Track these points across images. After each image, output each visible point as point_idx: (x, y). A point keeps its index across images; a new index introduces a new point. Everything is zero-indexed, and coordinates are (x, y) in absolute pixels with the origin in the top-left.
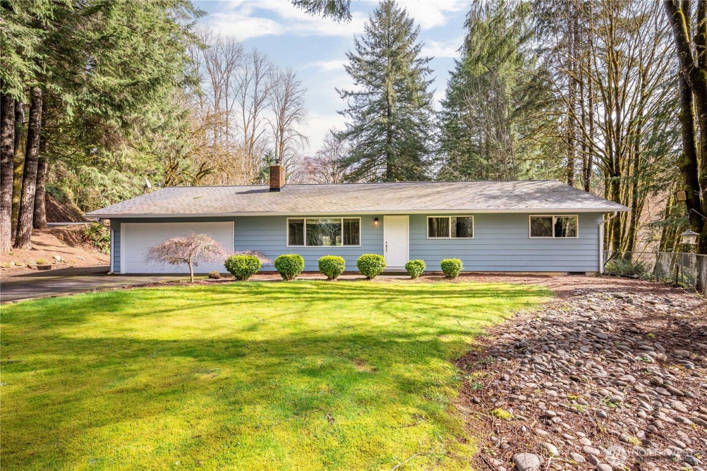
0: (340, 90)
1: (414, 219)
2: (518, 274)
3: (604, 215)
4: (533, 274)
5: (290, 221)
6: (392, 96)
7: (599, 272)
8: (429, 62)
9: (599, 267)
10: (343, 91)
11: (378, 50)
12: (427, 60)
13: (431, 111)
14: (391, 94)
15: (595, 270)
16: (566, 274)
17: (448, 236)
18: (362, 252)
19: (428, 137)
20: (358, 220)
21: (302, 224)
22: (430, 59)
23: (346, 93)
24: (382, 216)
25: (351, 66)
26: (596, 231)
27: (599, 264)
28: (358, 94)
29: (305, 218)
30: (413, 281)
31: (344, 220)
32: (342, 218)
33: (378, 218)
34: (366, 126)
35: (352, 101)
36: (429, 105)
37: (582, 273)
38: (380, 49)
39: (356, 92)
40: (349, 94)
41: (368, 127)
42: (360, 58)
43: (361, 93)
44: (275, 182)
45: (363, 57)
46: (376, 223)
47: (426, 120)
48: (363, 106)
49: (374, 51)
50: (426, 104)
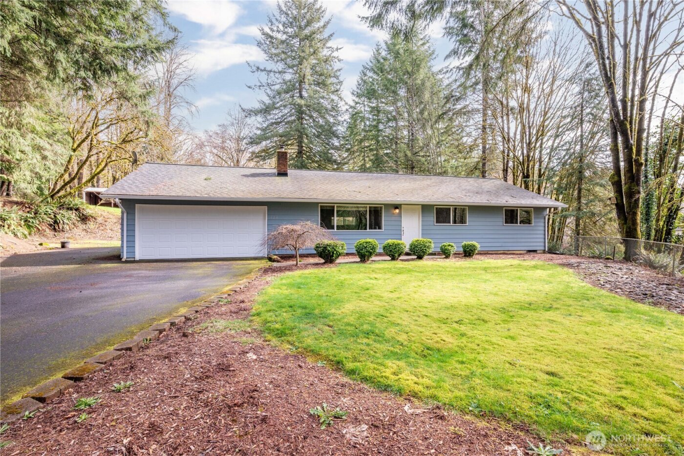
0: (252, 64)
1: (426, 208)
2: (494, 252)
3: (548, 209)
4: (506, 252)
5: (321, 206)
6: (309, 80)
7: (545, 250)
8: (339, 51)
9: (545, 246)
10: (254, 66)
11: (290, 30)
12: (337, 49)
13: (340, 98)
14: (308, 77)
15: (542, 248)
16: (525, 252)
17: (450, 223)
19: (339, 123)
20: (381, 208)
21: (333, 210)
22: (340, 49)
23: (258, 68)
24: (401, 205)
25: (263, 42)
26: (543, 221)
27: (545, 244)
28: (271, 71)
29: (336, 205)
30: (447, 260)
32: (368, 206)
33: (397, 206)
34: (278, 105)
35: (263, 77)
36: (339, 93)
37: (535, 251)
38: (292, 30)
39: (268, 69)
40: (261, 70)
41: (281, 106)
42: (272, 35)
43: (273, 70)
44: (283, 167)
45: (274, 34)
46: (397, 211)
47: (336, 106)
48: (274, 83)
49: (286, 30)
50: (337, 91)
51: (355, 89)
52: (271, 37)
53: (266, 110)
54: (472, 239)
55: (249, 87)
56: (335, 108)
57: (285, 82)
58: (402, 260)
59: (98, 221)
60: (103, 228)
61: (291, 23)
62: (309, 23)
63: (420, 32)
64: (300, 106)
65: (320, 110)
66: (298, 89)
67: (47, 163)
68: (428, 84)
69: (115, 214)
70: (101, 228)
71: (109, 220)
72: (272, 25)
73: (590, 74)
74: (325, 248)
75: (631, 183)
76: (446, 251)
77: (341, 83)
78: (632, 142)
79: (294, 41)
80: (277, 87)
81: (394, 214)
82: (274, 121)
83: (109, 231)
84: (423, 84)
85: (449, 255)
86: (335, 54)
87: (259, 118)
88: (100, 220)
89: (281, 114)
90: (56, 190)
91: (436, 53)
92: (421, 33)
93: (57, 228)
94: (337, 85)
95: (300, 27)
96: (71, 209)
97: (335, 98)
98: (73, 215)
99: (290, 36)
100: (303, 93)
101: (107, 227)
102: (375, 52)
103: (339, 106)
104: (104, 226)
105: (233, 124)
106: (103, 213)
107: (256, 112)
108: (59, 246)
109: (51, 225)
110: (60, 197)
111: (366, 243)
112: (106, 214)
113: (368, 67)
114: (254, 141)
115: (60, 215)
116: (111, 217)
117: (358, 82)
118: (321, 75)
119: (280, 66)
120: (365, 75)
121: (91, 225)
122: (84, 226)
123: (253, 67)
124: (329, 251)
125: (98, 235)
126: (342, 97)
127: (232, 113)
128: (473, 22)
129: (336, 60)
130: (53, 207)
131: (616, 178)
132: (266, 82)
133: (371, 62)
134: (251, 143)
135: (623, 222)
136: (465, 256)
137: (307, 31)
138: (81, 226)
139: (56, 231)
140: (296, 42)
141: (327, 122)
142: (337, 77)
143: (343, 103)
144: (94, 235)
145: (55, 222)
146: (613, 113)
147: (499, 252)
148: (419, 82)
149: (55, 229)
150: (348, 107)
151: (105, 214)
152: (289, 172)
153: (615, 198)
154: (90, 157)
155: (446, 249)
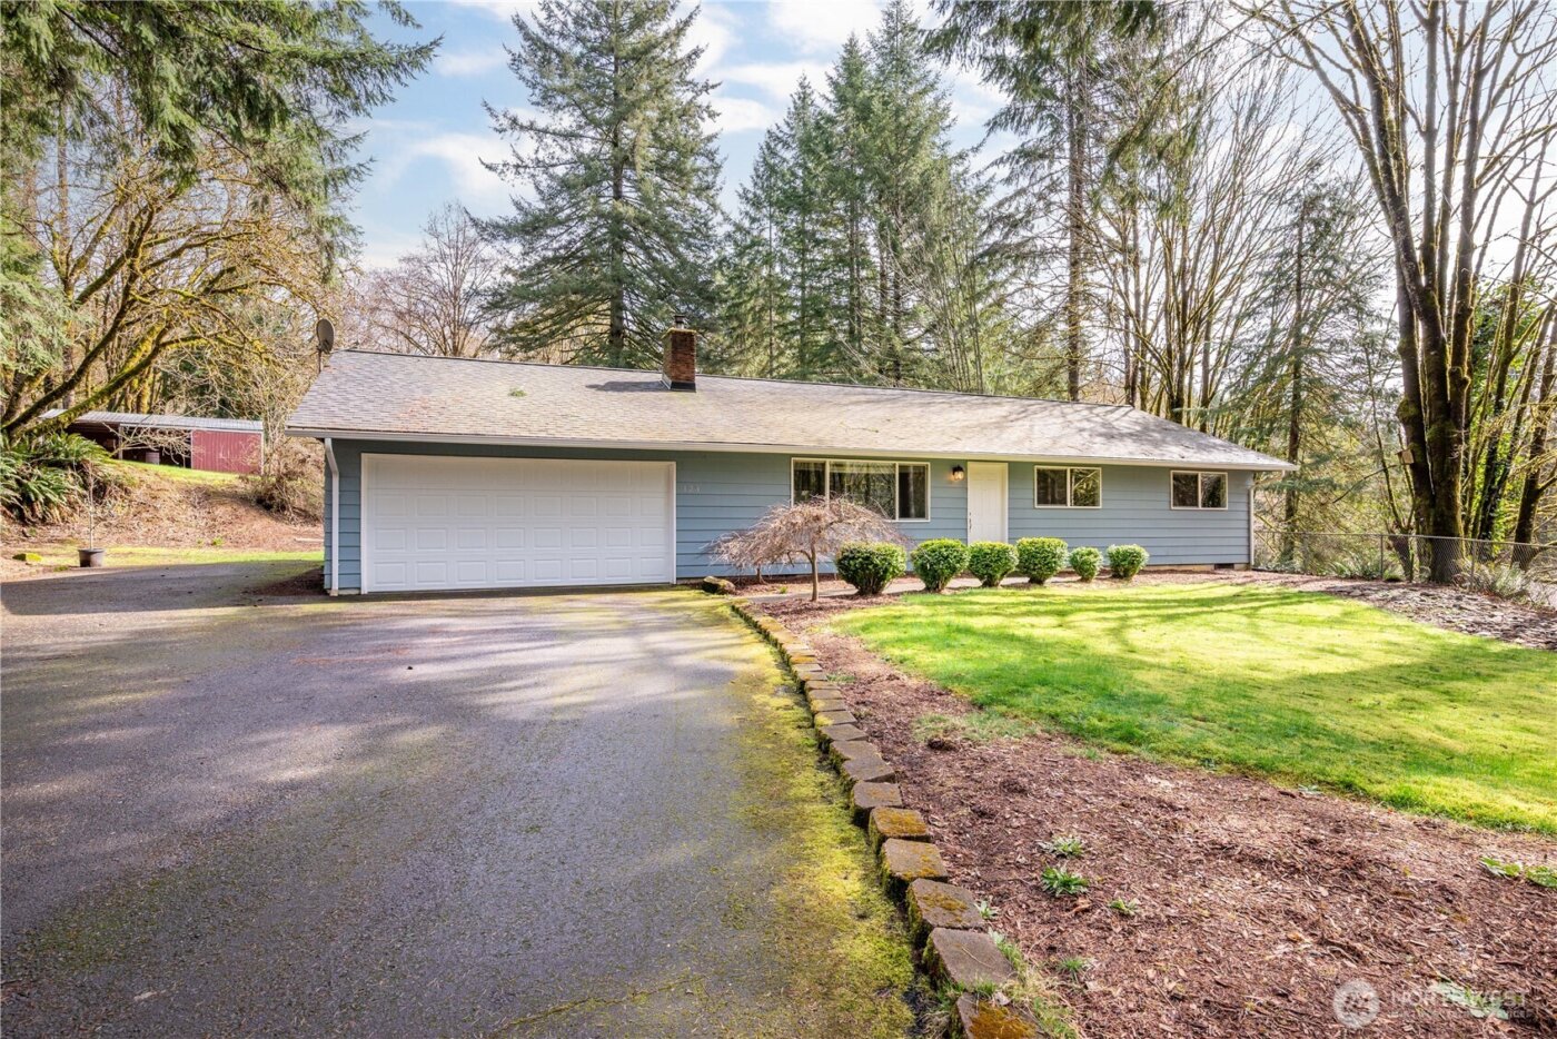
0: (498, 110)
1: (1016, 469)
2: (1152, 569)
3: (1253, 475)
5: (796, 464)
7: (1249, 563)
8: (710, 91)
9: (1249, 555)
10: (504, 115)
11: (592, 34)
12: (707, 88)
15: (1245, 561)
16: (1211, 568)
17: (1065, 503)
18: (929, 534)
20: (924, 468)
22: (713, 87)
23: (514, 121)
24: (966, 462)
25: (526, 57)
26: (1245, 499)
27: (1249, 551)
28: (546, 131)
29: (828, 461)
30: (1087, 586)
31: (900, 467)
32: (897, 463)
33: (958, 466)
34: (562, 215)
35: (528, 146)
36: (712, 192)
37: (1229, 566)
38: (597, 33)
39: (541, 124)
40: (522, 127)
41: (569, 218)
42: (548, 42)
43: (551, 129)
44: (683, 368)
45: (555, 40)
46: (959, 475)
47: (705, 224)
48: (555, 161)
49: (583, 33)
50: (708, 188)
51: (749, 186)
52: (547, 47)
53: (531, 227)
54: (1130, 539)
55: (490, 167)
56: (702, 231)
57: (581, 159)
58: (1008, 587)
59: (133, 496)
60: (148, 515)
61: (597, 18)
62: (638, 21)
63: (913, 63)
64: (618, 219)
65: (668, 233)
66: (611, 179)
67: (29, 342)
68: (937, 184)
69: (175, 479)
70: (145, 515)
71: (161, 494)
72: (549, 17)
73: (1316, 187)
74: (867, 558)
75: (1444, 420)
76: (1086, 567)
77: (717, 168)
78: (1444, 335)
79: (604, 61)
80: (560, 171)
81: (951, 482)
82: (550, 254)
83: (167, 523)
84: (926, 184)
85: (1092, 575)
86: (703, 99)
87: (516, 248)
88: (138, 494)
89: (565, 238)
90: (17, 416)
91: (952, 115)
92: (915, 67)
93: (28, 514)
94: (706, 173)
95: (617, 29)
96: (60, 465)
97: (702, 205)
98: (68, 479)
99: (593, 49)
100: (624, 189)
101: (161, 513)
102: (799, 102)
103: (710, 224)
104: (151, 509)
105: (443, 257)
106: (144, 476)
107: (508, 231)
108: (76, 561)
109: (11, 507)
110: (29, 433)
111: (947, 547)
112: (152, 478)
113: (781, 135)
114: (499, 302)
115: (34, 480)
116: (167, 486)
117: (756, 170)
118: (671, 147)
119: (567, 120)
120: (774, 153)
121: (117, 508)
122: (99, 510)
123: (501, 117)
124: (876, 565)
125: (140, 533)
126: (718, 201)
127: (440, 229)
128: (1048, 50)
129: (705, 115)
130: (17, 459)
131: (1412, 410)
132: (534, 157)
133: (788, 124)
134: (494, 305)
135: (1427, 502)
136: (1114, 577)
137: (635, 39)
138: (90, 508)
139: (25, 524)
140: (605, 63)
141: (683, 263)
142: (710, 155)
143: (719, 218)
144: (129, 534)
145: (26, 499)
146: (1406, 273)
147: (1162, 568)
148: (916, 179)
149: (22, 519)
150: (730, 228)
151: (150, 479)
152: (698, 380)
153: (1409, 452)
154: (121, 330)
155: (1084, 562)
